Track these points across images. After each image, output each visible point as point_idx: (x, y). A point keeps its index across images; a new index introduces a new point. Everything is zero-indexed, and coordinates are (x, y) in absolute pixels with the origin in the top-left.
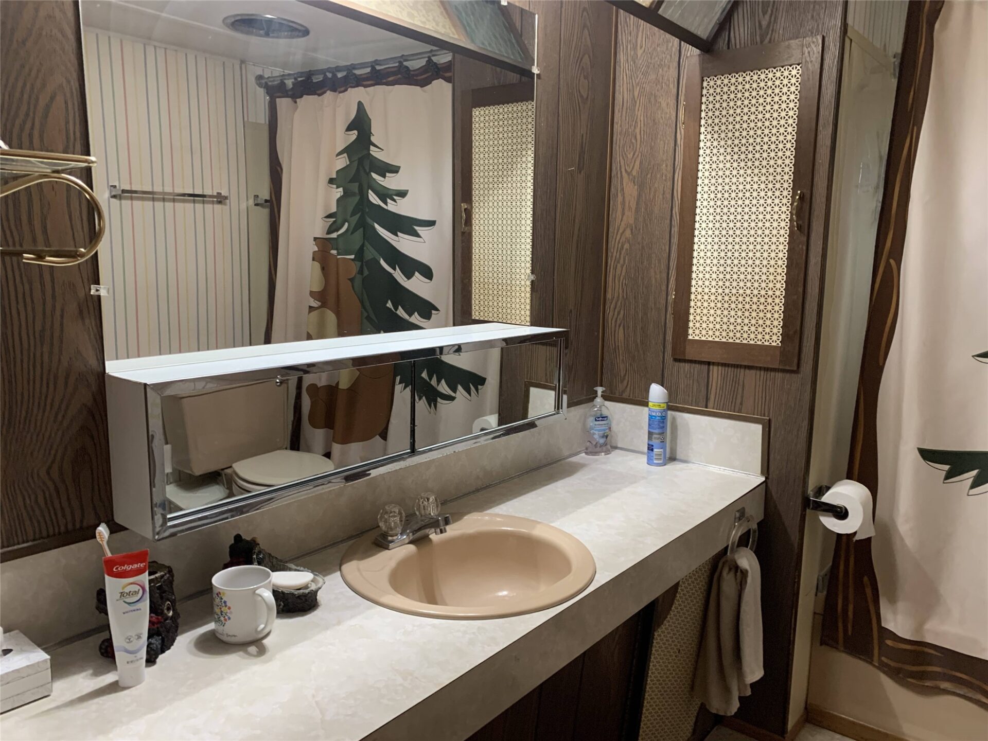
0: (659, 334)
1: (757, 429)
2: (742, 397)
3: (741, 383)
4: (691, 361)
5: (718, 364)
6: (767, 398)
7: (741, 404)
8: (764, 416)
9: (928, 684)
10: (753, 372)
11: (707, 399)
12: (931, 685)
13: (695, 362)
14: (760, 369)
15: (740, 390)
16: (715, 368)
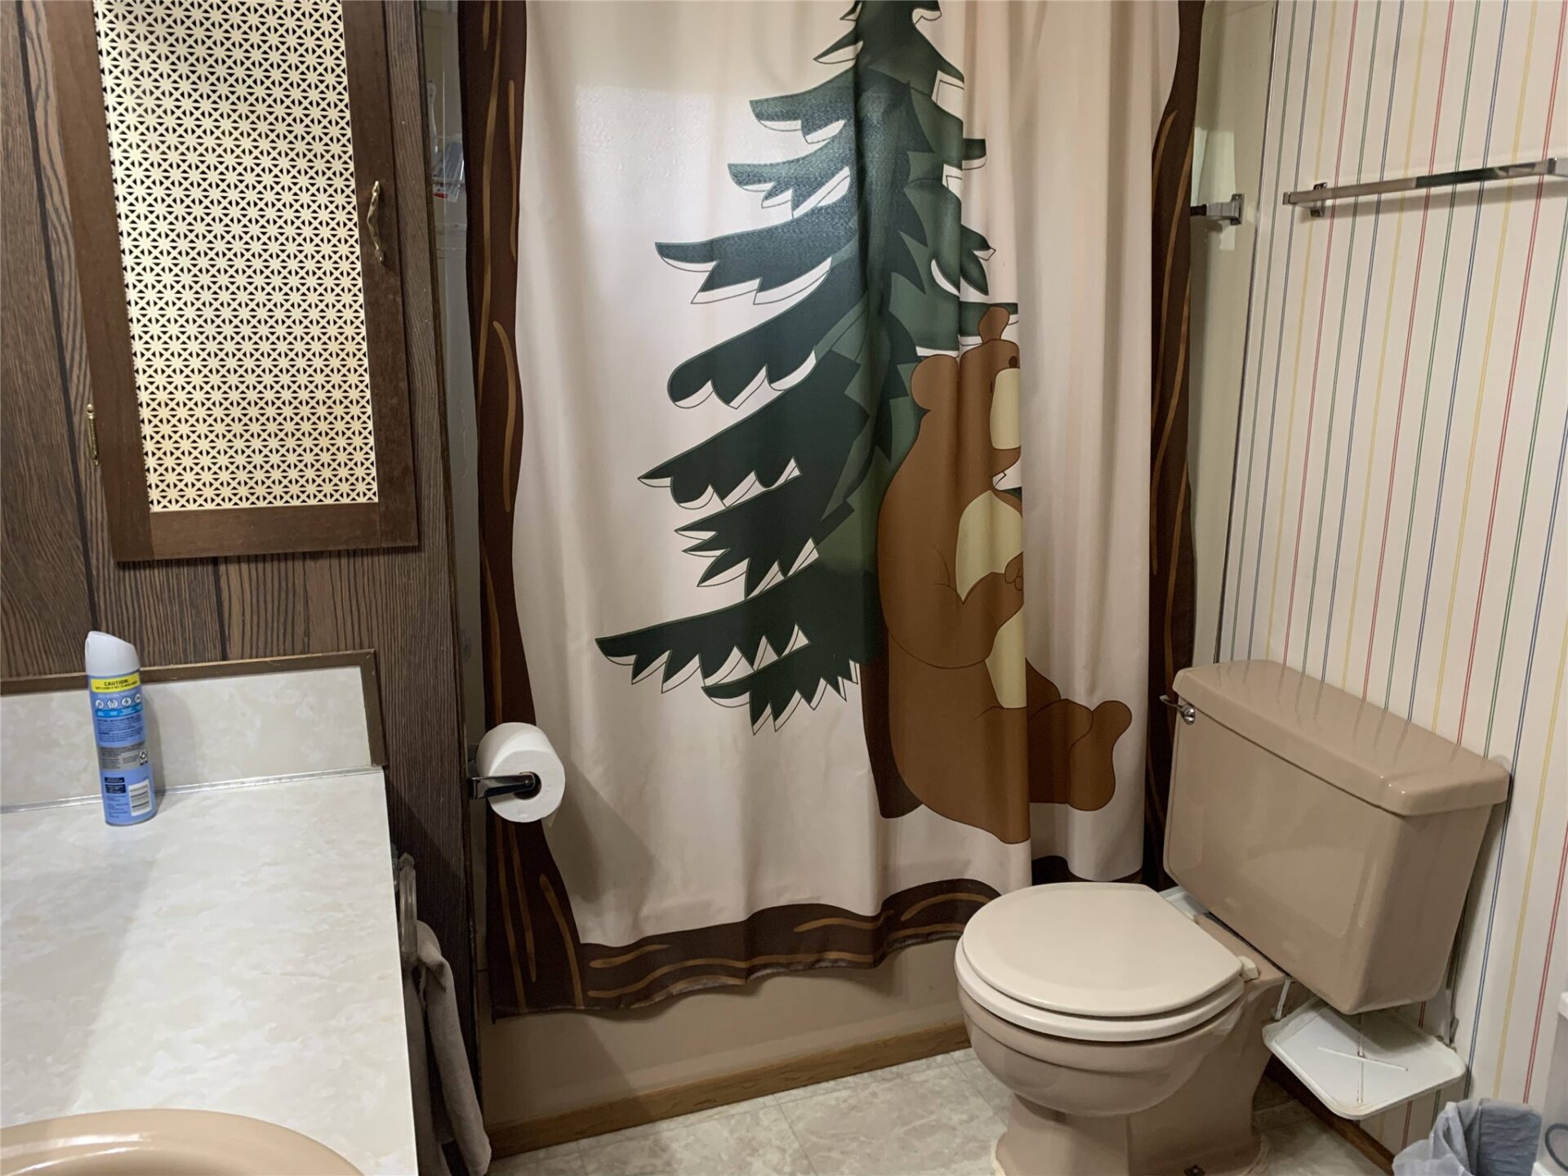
0: (63, 510)
1: (352, 677)
2: (307, 619)
3: (300, 591)
4: (167, 563)
5: (239, 560)
6: (363, 609)
7: (307, 633)
8: (361, 647)
9: (658, 998)
10: (324, 563)
11: (224, 640)
12: (662, 998)
13: (179, 563)
14: (339, 554)
15: (300, 607)
16: (233, 569)
